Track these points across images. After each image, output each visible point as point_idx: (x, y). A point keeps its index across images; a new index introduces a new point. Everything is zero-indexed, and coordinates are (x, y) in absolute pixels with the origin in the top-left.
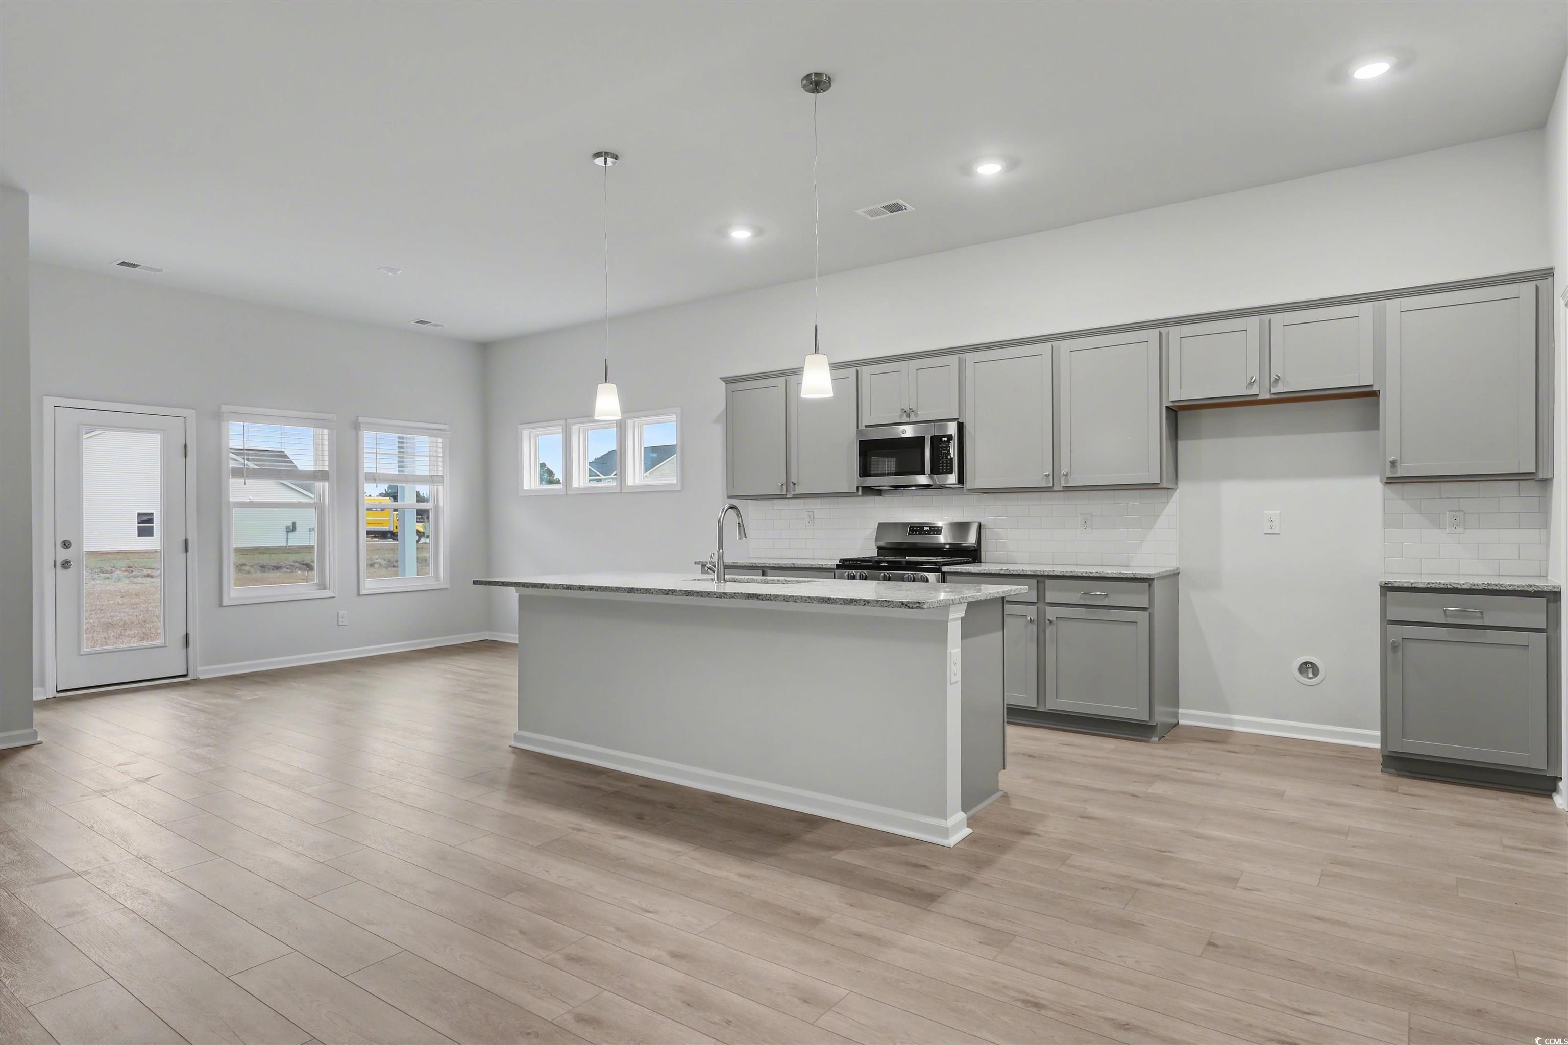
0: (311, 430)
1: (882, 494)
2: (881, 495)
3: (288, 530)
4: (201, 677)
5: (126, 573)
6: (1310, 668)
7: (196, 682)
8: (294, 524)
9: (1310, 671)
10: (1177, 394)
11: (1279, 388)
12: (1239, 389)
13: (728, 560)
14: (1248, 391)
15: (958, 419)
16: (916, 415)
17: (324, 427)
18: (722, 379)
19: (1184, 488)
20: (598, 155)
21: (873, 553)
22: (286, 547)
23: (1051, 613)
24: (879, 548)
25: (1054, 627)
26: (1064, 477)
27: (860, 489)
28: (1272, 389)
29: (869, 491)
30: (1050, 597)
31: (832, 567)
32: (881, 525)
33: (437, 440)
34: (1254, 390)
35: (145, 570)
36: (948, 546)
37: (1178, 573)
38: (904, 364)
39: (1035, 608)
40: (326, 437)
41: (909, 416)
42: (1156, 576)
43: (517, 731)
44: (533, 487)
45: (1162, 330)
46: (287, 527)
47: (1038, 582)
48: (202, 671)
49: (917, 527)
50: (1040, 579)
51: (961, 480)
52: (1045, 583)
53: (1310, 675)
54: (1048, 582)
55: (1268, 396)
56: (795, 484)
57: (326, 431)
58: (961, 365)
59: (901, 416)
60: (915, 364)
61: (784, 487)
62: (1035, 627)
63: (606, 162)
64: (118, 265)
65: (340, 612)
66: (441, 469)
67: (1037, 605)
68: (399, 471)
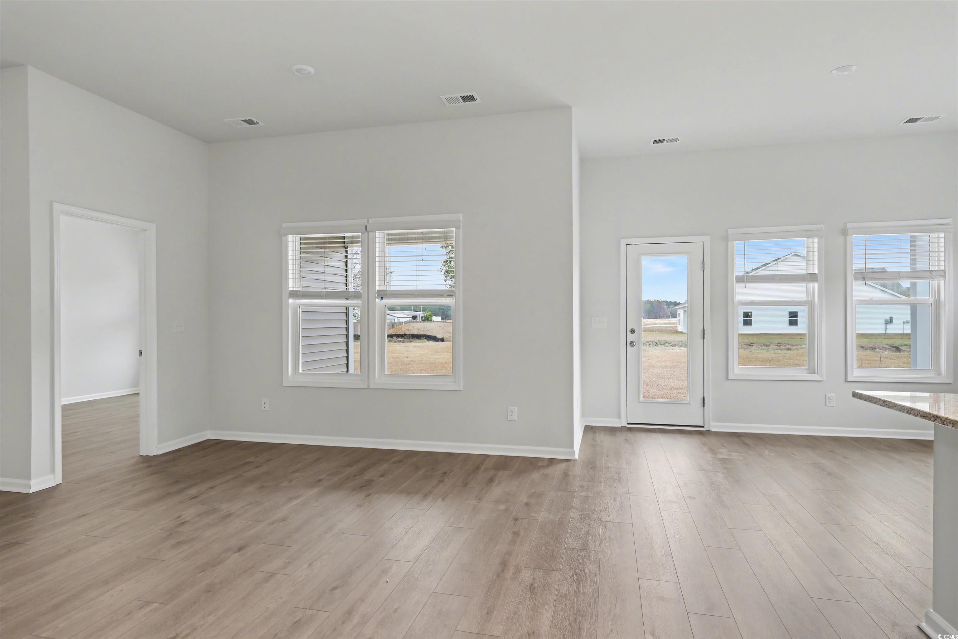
3: (886, 323)
4: (713, 430)
5: (777, 347)
7: (709, 433)
8: (891, 319)
17: (814, 237)
22: (885, 334)
33: (938, 235)
35: (787, 346)
46: (886, 320)
48: (714, 426)
64: (653, 142)
66: (943, 263)
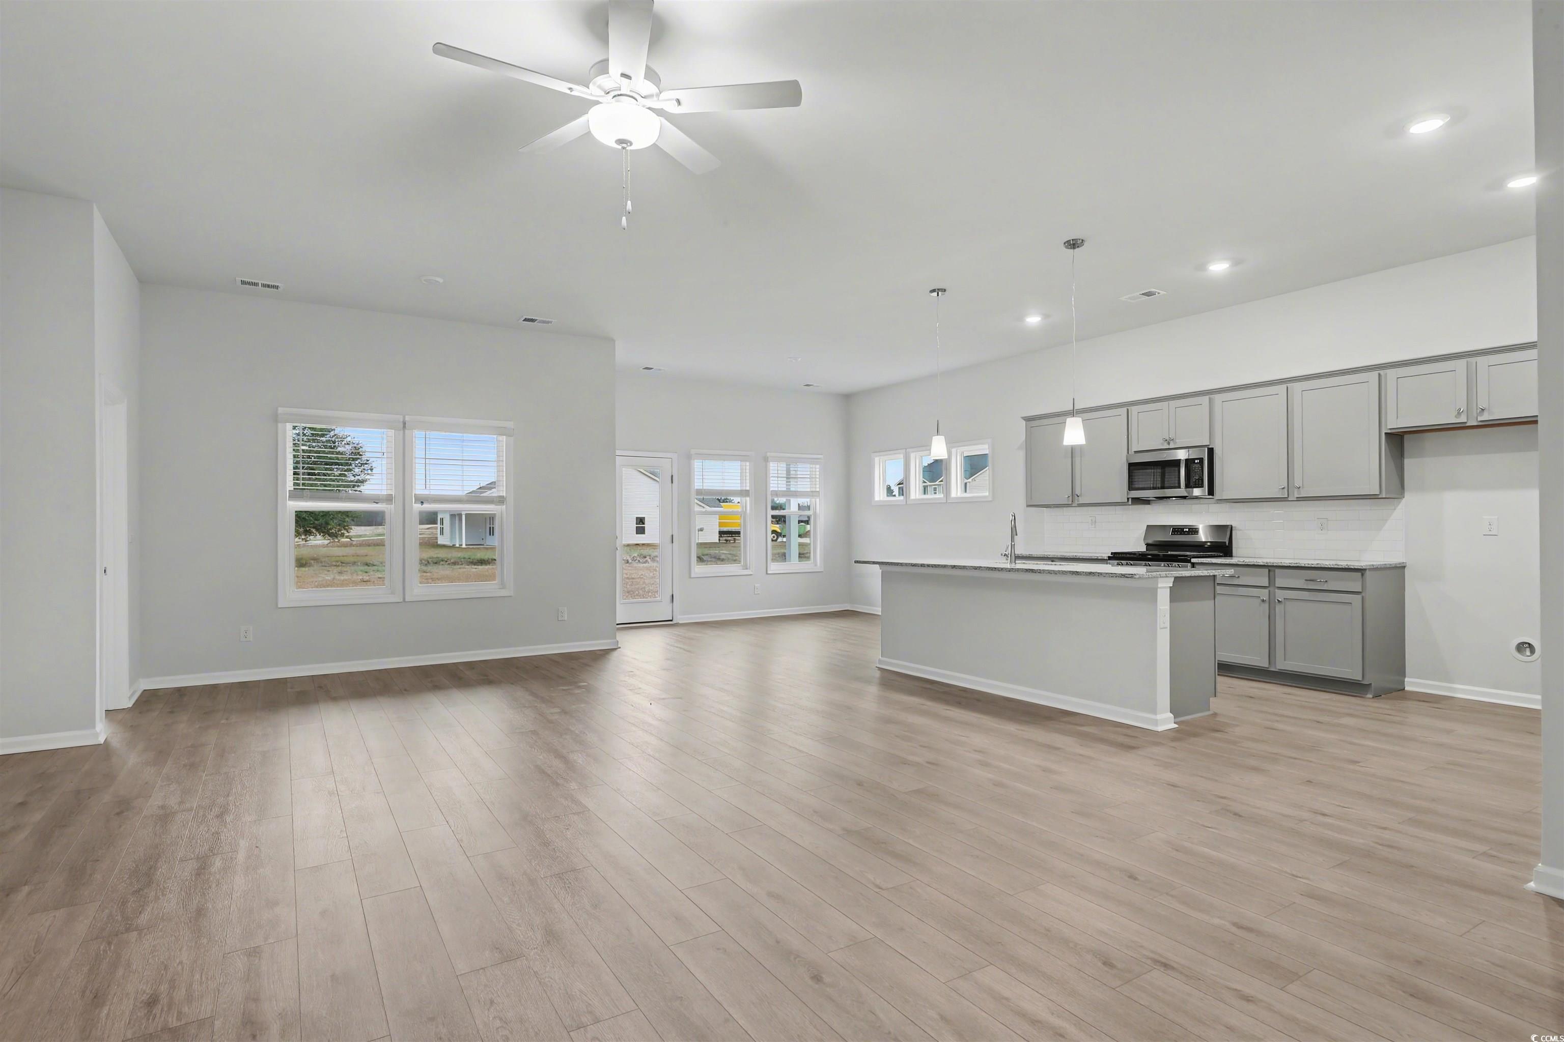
0: (738, 464)
1: (1151, 503)
2: (1149, 504)
4: (680, 622)
6: (1527, 647)
7: (677, 625)
9: (1528, 650)
10: (1394, 423)
11: (1486, 417)
12: (1452, 419)
13: (1019, 551)
14: (1457, 419)
15: (1209, 445)
16: (1175, 443)
17: (746, 461)
18: (1022, 418)
19: (1409, 497)
20: (933, 291)
21: (1143, 548)
23: (1280, 595)
24: (1148, 545)
25: (1283, 606)
26: (1297, 489)
27: (1130, 500)
28: (1479, 418)
29: (1137, 501)
30: (1279, 582)
31: (1105, 558)
32: (1149, 527)
33: (816, 466)
34: (1463, 419)
36: (1209, 544)
37: (1404, 567)
38: (1165, 404)
39: (1266, 591)
40: (748, 468)
41: (1169, 444)
42: (1368, 567)
43: (881, 657)
44: (881, 499)
45: (1382, 372)
47: (1269, 571)
48: (679, 619)
49: (1178, 529)
50: (1271, 569)
51: (1211, 492)
52: (1275, 571)
53: (1528, 653)
54: (1277, 571)
55: (1475, 424)
56: (1078, 496)
57: (748, 464)
58: (1211, 401)
59: (1162, 444)
60: (1173, 403)
61: (1071, 498)
62: (1267, 605)
63: (938, 295)
64: (644, 369)
65: (756, 585)
67: (1269, 589)
68: (787, 489)
